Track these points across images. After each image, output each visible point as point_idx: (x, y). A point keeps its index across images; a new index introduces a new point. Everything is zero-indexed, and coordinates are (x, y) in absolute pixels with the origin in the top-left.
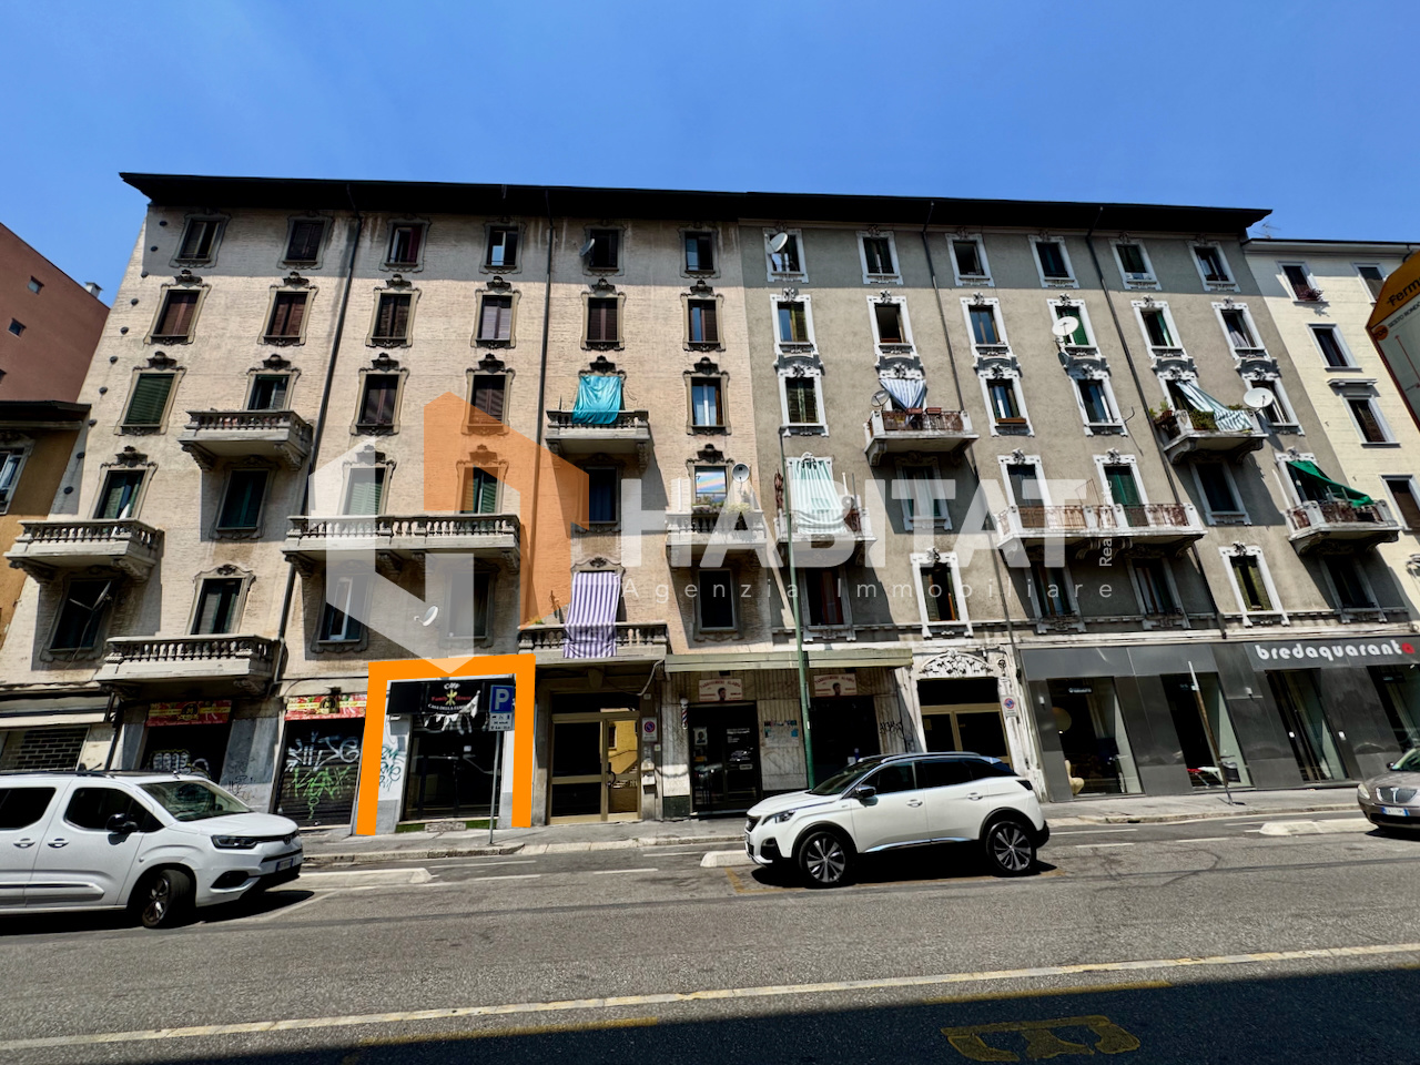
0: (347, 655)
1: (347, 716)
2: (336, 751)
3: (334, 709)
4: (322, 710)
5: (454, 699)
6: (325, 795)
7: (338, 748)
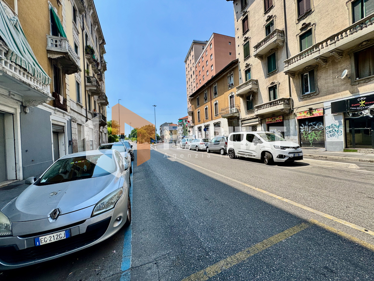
1: (316, 116)
4: (307, 115)
7: (316, 126)
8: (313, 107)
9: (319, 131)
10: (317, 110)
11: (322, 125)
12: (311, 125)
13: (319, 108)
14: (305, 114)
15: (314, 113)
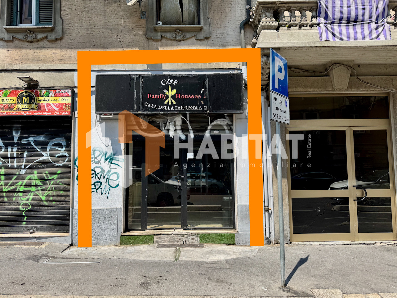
0: (41, 44)
1: (49, 114)
2: (43, 153)
3: (33, 106)
4: (20, 106)
5: (173, 97)
6: (37, 202)
7: (45, 150)
8: (42, 79)
9: (54, 170)
10: (52, 94)
11: (64, 149)
12: (29, 144)
13: (60, 88)
14: (12, 100)
15: (43, 100)
